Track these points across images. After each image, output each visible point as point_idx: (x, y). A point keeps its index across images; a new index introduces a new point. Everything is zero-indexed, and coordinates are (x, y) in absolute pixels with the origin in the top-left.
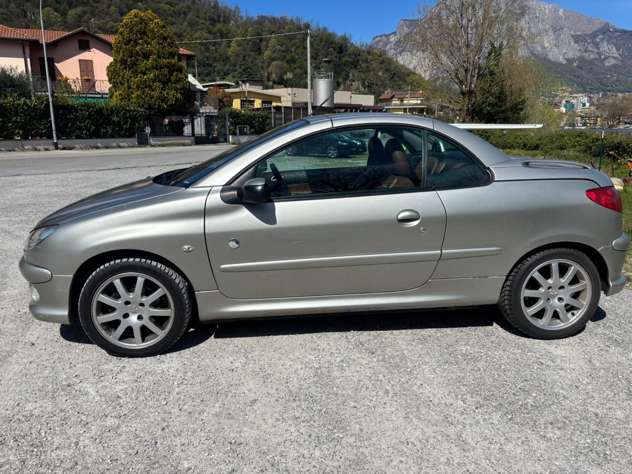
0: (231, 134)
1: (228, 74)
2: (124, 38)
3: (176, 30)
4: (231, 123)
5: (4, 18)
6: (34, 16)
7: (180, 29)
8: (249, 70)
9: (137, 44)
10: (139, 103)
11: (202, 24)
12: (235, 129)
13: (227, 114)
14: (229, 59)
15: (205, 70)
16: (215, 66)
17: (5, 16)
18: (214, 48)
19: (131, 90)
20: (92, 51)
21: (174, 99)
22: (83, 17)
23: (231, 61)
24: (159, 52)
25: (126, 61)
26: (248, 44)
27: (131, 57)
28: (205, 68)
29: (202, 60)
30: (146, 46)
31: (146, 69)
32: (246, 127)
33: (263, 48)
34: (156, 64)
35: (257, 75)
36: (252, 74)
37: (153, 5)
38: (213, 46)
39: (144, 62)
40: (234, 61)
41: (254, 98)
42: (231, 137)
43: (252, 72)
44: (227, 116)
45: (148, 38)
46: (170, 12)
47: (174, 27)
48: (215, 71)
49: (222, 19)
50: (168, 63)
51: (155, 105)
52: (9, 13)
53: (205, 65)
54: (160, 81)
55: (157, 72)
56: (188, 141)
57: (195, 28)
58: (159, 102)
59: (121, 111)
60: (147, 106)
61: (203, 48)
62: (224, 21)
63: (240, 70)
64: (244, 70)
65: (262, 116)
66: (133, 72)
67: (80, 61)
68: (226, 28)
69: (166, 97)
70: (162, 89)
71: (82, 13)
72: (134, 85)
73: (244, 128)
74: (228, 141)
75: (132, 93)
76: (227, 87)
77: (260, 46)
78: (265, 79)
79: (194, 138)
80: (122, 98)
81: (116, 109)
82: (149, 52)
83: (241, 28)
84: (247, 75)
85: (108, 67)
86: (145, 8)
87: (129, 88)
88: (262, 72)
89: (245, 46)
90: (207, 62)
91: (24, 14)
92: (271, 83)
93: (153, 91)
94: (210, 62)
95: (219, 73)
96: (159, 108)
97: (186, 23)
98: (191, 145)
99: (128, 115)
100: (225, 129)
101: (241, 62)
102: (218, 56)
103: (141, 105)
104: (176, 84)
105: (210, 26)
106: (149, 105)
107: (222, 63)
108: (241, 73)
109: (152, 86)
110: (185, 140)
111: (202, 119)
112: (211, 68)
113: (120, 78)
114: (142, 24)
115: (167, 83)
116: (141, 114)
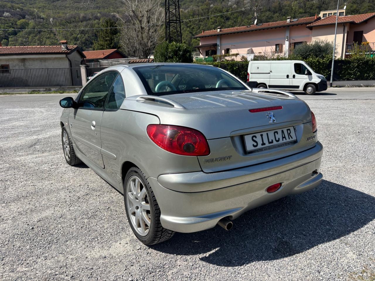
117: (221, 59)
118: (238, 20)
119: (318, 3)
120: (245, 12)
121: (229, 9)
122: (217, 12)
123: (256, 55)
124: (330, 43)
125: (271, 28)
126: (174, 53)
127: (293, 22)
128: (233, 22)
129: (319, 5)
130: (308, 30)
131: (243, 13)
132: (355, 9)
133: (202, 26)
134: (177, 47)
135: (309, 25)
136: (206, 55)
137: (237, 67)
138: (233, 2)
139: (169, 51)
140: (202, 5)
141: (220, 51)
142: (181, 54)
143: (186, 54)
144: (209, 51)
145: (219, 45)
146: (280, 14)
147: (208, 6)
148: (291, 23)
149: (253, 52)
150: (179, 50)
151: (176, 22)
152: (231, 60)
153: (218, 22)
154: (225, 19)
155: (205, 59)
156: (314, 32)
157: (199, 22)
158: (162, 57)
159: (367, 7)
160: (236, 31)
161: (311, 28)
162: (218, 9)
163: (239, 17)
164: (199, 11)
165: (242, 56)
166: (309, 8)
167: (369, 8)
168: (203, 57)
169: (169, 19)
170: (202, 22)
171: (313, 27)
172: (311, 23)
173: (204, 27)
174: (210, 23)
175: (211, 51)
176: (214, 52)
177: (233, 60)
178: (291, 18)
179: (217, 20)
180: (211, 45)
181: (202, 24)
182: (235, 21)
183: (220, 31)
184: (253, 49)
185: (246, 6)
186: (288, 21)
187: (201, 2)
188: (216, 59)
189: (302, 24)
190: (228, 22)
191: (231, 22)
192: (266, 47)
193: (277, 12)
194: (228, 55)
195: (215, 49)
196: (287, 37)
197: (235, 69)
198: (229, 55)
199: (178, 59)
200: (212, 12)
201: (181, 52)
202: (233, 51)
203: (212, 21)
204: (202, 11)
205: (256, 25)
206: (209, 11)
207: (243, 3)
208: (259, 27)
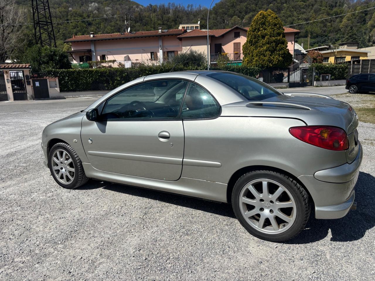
0: (316, 80)
1: (339, 40)
2: (252, 29)
3: (305, 17)
4: (317, 74)
5: (214, 25)
6: (228, 22)
7: (308, 16)
8: (354, 36)
9: (259, 30)
10: (256, 64)
11: (323, 10)
12: (319, 77)
13: (314, 67)
14: (340, 30)
15: (322, 39)
16: (329, 36)
17: (215, 24)
18: (330, 24)
19: (253, 57)
20: (241, 38)
21: (277, 61)
22: (252, 18)
23: (341, 32)
24: (271, 34)
25: (252, 41)
26: (356, 18)
27: (255, 38)
28: (322, 38)
29: (321, 33)
30: (264, 31)
31: (262, 44)
32: (328, 76)
33: (367, 19)
34: (268, 41)
35: (361, 38)
36: (356, 39)
37: (293, 4)
38: (330, 23)
39: (262, 40)
40: (344, 31)
41: (345, 55)
42: (315, 82)
43: (356, 37)
44: (314, 69)
45: (266, 26)
46: (303, 6)
47: (304, 15)
48: (329, 39)
49: (338, 4)
50: (276, 39)
51: (265, 65)
52: (216, 22)
53: (322, 36)
54: (269, 51)
55: (268, 46)
56: (284, 86)
57: (318, 14)
58: (267, 63)
59: (245, 69)
60: (261, 65)
61: (322, 25)
62: (339, 5)
63: (347, 37)
64: (350, 36)
65: (342, 67)
66: (255, 47)
67: (234, 43)
68: (340, 9)
69: (272, 59)
70: (270, 55)
71: (251, 16)
72: (255, 54)
73: (326, 76)
74: (313, 85)
75: (254, 59)
76: (327, 49)
77: (365, 19)
78: (366, 41)
79: (288, 83)
80: (248, 62)
81: (242, 69)
82: (265, 34)
83: (351, 8)
84: (352, 40)
85: (243, 46)
86: (287, 6)
87: (252, 56)
88: (365, 36)
89: (353, 20)
90: (324, 34)
91: (223, 21)
92: (371, 43)
93: (265, 57)
94: (326, 34)
95: (331, 40)
96: (267, 67)
97: (312, 11)
98: (286, 88)
99: (248, 71)
100: (312, 77)
101: (349, 31)
102: (332, 29)
103: (257, 65)
104: (279, 51)
105: (329, 10)
106: (262, 65)
107: (335, 33)
108: (347, 38)
109: (265, 54)
110: (283, 85)
111: (300, 72)
112: (326, 38)
113: (248, 51)
114: (263, 18)
115: (274, 51)
116: (256, 71)
117: (98, 66)
118: (101, 27)
119: (173, 16)
120: (107, 19)
121: (90, 15)
122: (77, 16)
123: (133, 62)
124: (202, 53)
125: (146, 37)
126: (49, 58)
127: (164, 32)
128: (96, 28)
129: (174, 18)
130: (178, 41)
131: (105, 20)
132: (204, 24)
133: (62, 29)
134: (51, 52)
135: (179, 36)
136: (81, 61)
137: (126, 74)
138: (93, 8)
139: (42, 56)
140: (59, 8)
141: (95, 57)
142: (57, 59)
143: (63, 60)
144: (83, 57)
145: (94, 51)
146: (142, 24)
147: (66, 9)
148: (163, 34)
149: (130, 59)
150: (55, 54)
151: (47, 24)
152: (109, 66)
153: (79, 27)
154: (87, 24)
155: (80, 65)
156: (184, 42)
157: (58, 25)
158: (34, 61)
159: (212, 23)
160: (110, 37)
161: (181, 39)
162: (77, 13)
163: (102, 23)
164: (57, 13)
165: (119, 63)
166: (166, 20)
167: (214, 24)
168: (77, 63)
169: (39, 20)
170: (61, 25)
171: (182, 39)
172: (180, 35)
173: (64, 31)
174: (70, 27)
175: (86, 57)
176: (89, 58)
177: (110, 67)
178: (161, 29)
179: (79, 24)
180: (86, 51)
181: (62, 28)
182: (98, 28)
183: (94, 37)
184: (130, 56)
185: (107, 13)
186: (160, 31)
187: (57, 4)
188: (92, 65)
189: (172, 35)
190: (90, 27)
191: (93, 27)
192: (142, 54)
193: (138, 22)
194: (104, 61)
195: (89, 55)
196: (160, 46)
197: (124, 75)
198: (106, 62)
199: (54, 65)
200: (71, 16)
201: (57, 57)
202: (110, 58)
203: (73, 26)
204: (60, 14)
205: (130, 33)
206: (68, 15)
207: (104, 10)
208: (133, 35)
